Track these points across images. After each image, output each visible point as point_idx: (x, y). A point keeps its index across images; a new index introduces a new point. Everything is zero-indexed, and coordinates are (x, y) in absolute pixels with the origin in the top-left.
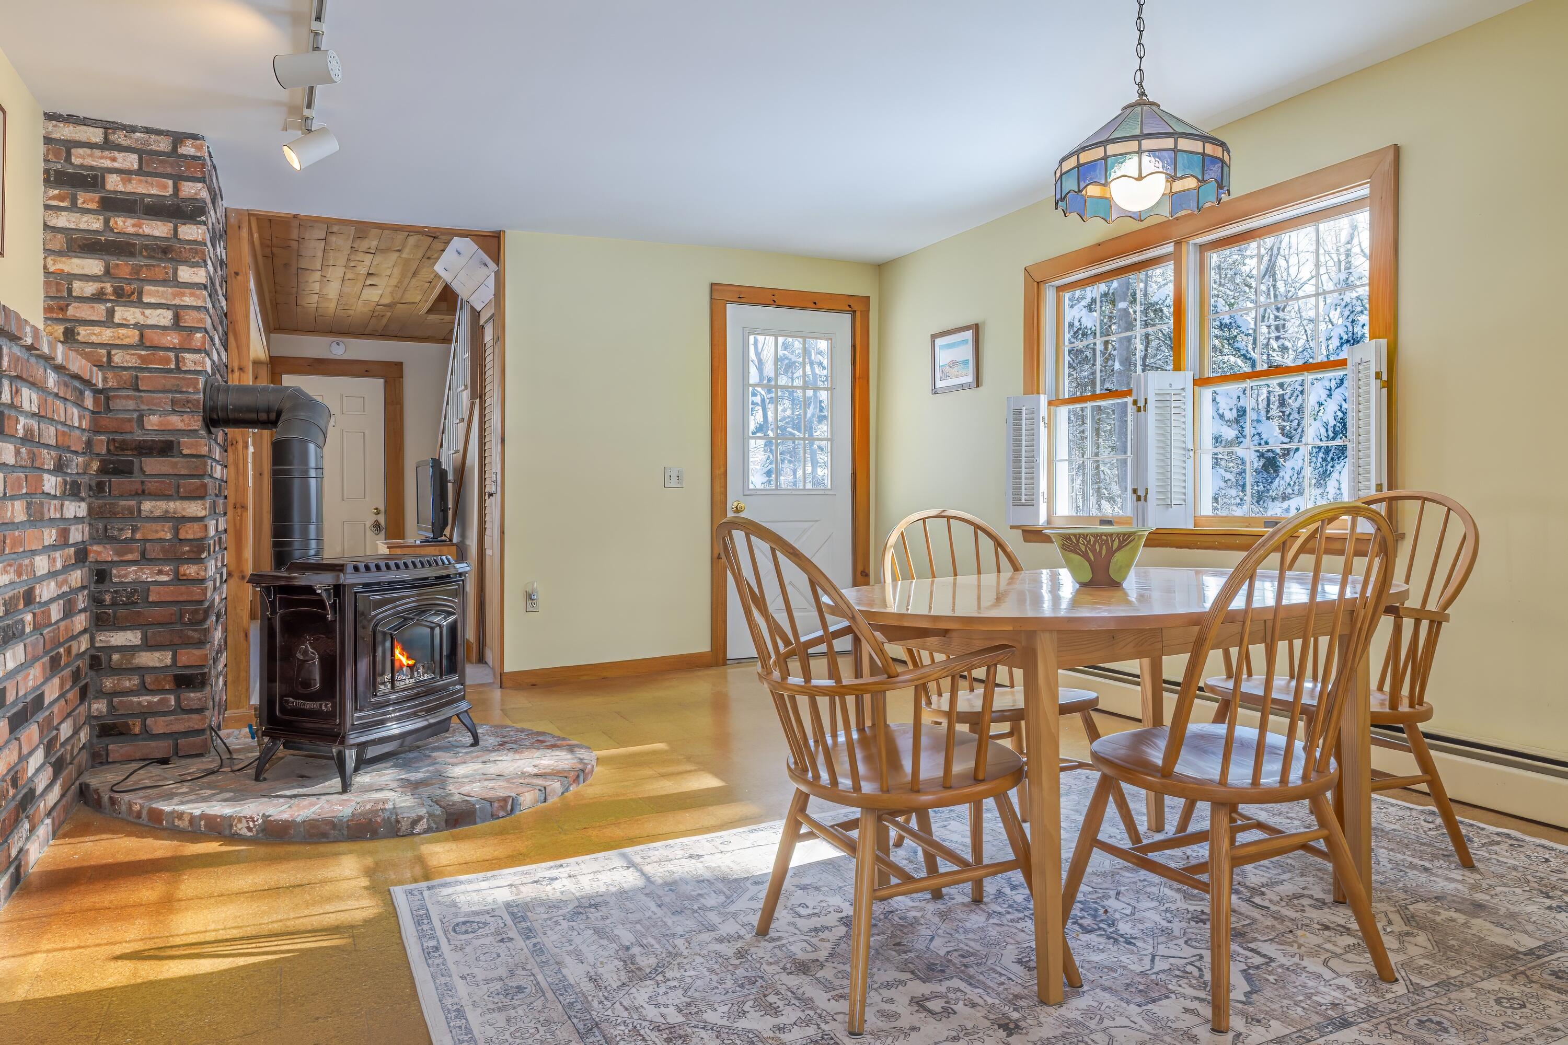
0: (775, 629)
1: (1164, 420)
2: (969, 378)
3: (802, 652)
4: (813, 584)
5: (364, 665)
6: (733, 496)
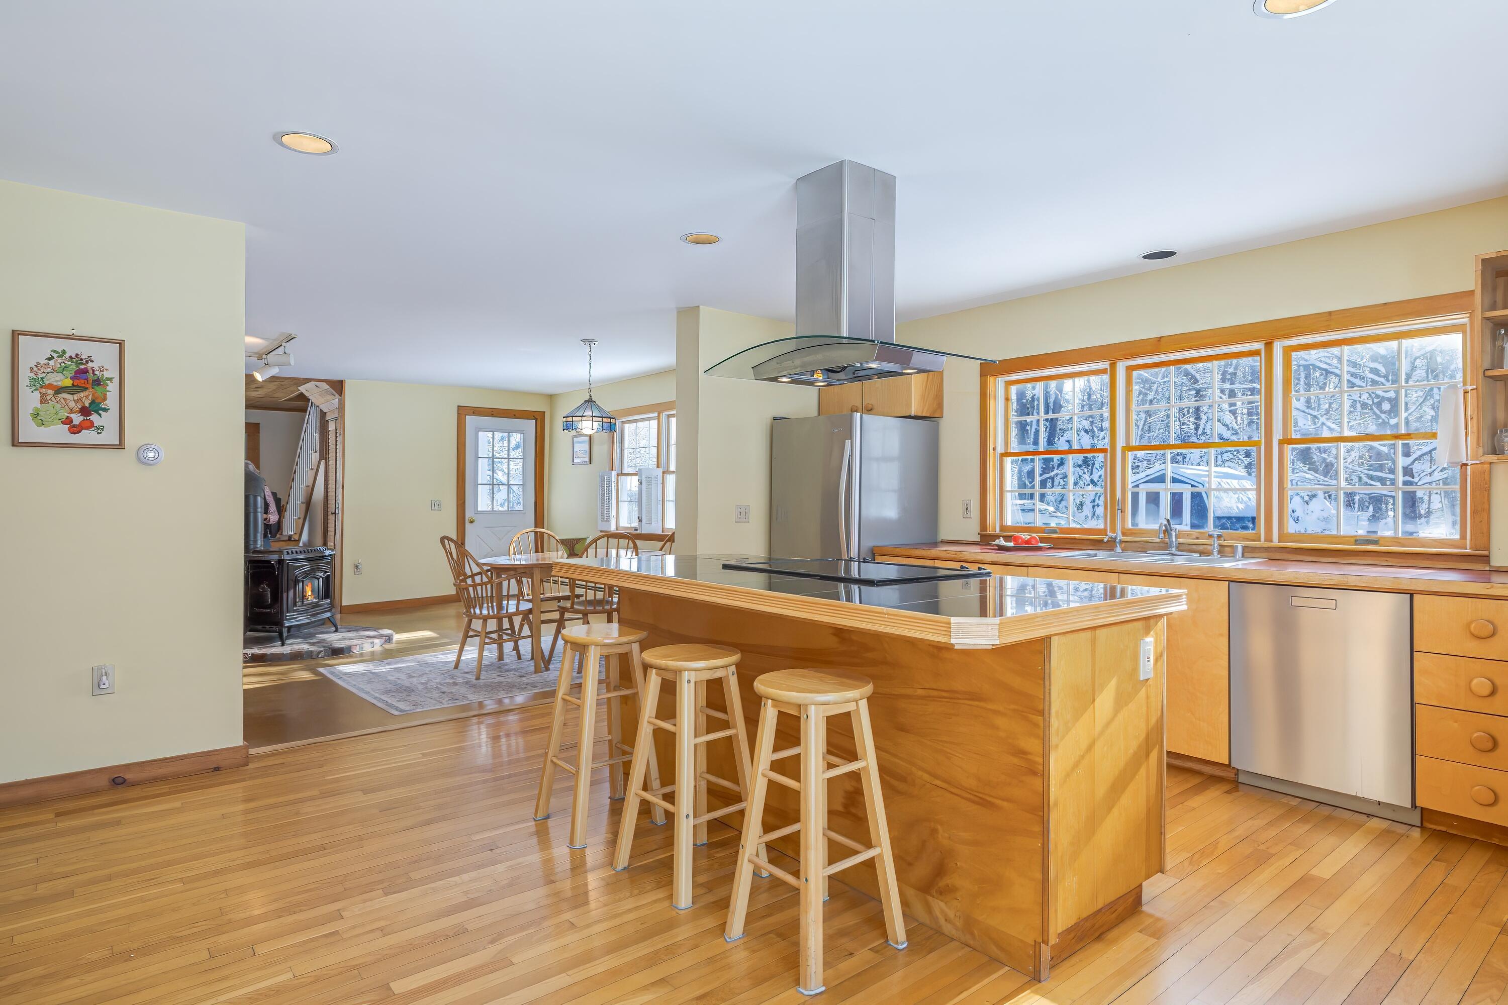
2: (587, 460)
5: (291, 593)
6: (469, 514)
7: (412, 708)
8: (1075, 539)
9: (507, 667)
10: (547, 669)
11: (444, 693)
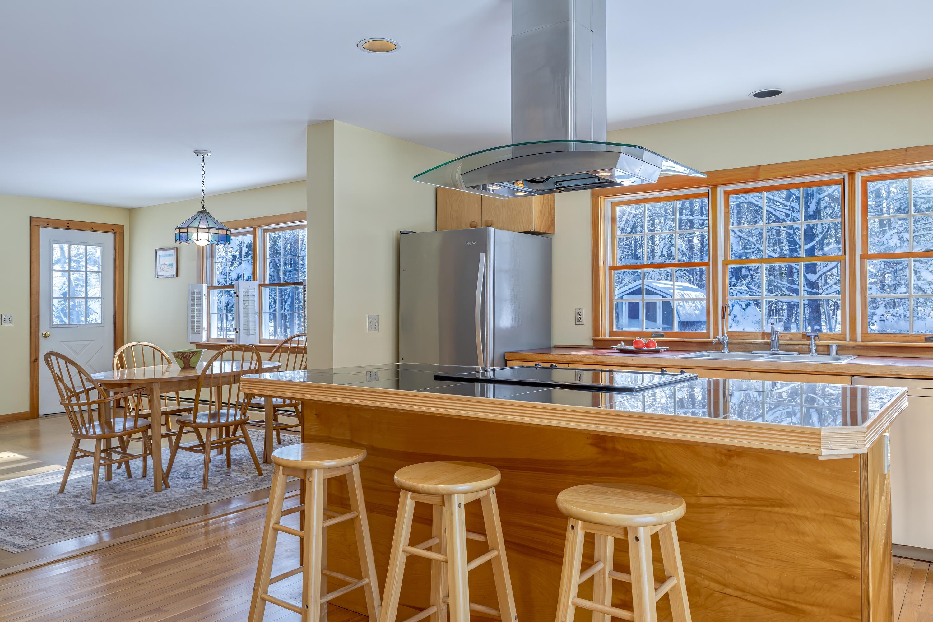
0: (67, 388)
1: (247, 301)
2: (174, 273)
3: (77, 395)
4: (79, 372)
6: (44, 329)
7: (31, 542)
8: (684, 342)
9: (120, 487)
10: (168, 487)
11: (61, 521)
